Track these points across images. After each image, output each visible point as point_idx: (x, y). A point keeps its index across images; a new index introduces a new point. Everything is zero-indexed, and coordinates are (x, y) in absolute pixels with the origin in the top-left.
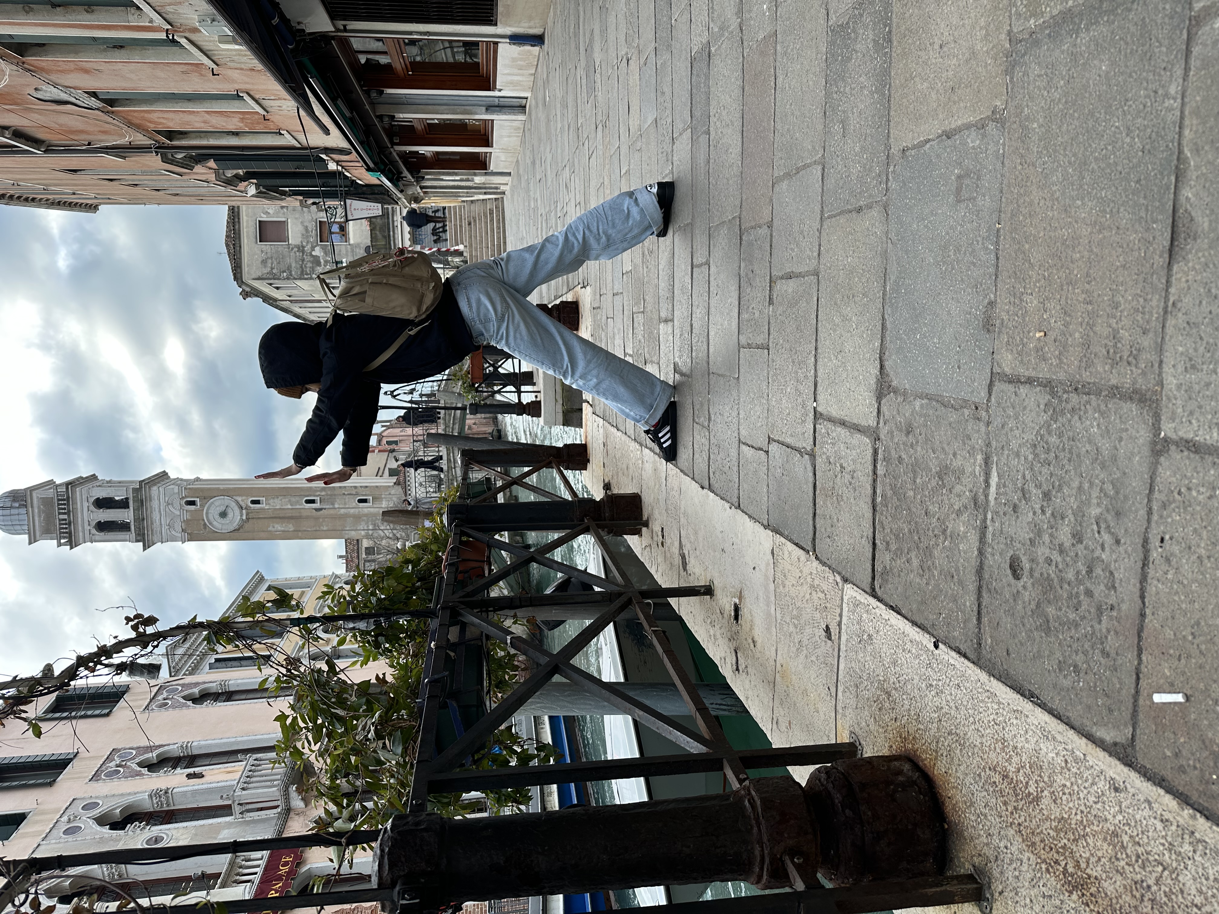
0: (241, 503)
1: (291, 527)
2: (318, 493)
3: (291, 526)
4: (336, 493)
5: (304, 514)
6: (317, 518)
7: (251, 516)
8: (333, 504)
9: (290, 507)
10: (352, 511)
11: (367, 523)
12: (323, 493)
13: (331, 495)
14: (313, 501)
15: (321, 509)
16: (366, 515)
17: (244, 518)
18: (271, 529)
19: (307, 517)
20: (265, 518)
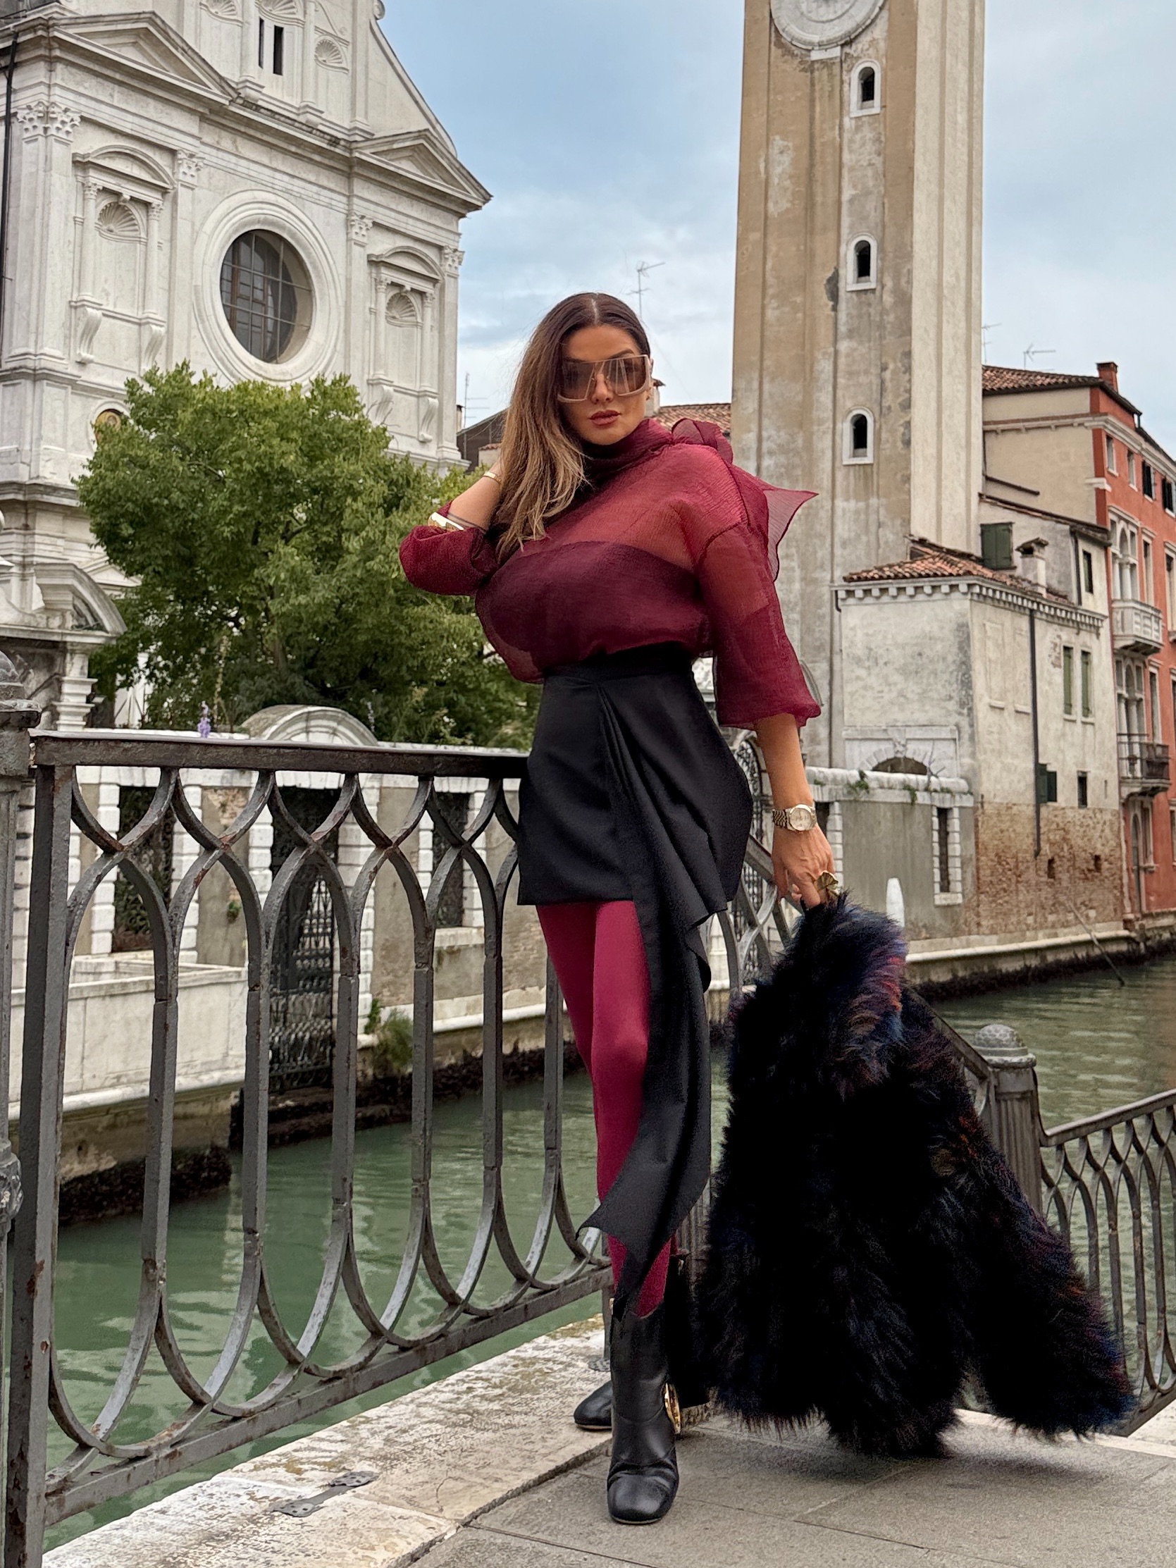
0: (865, 40)
1: (779, 205)
2: (889, 283)
3: (785, 205)
4: (890, 339)
5: (822, 244)
6: (803, 284)
7: (822, 75)
8: (851, 334)
9: (846, 196)
10: (825, 398)
11: (783, 449)
12: (888, 299)
13: (881, 326)
14: (863, 268)
15: (834, 295)
16: (809, 446)
17: (816, 55)
18: (778, 142)
19: (809, 256)
20: (812, 119)
